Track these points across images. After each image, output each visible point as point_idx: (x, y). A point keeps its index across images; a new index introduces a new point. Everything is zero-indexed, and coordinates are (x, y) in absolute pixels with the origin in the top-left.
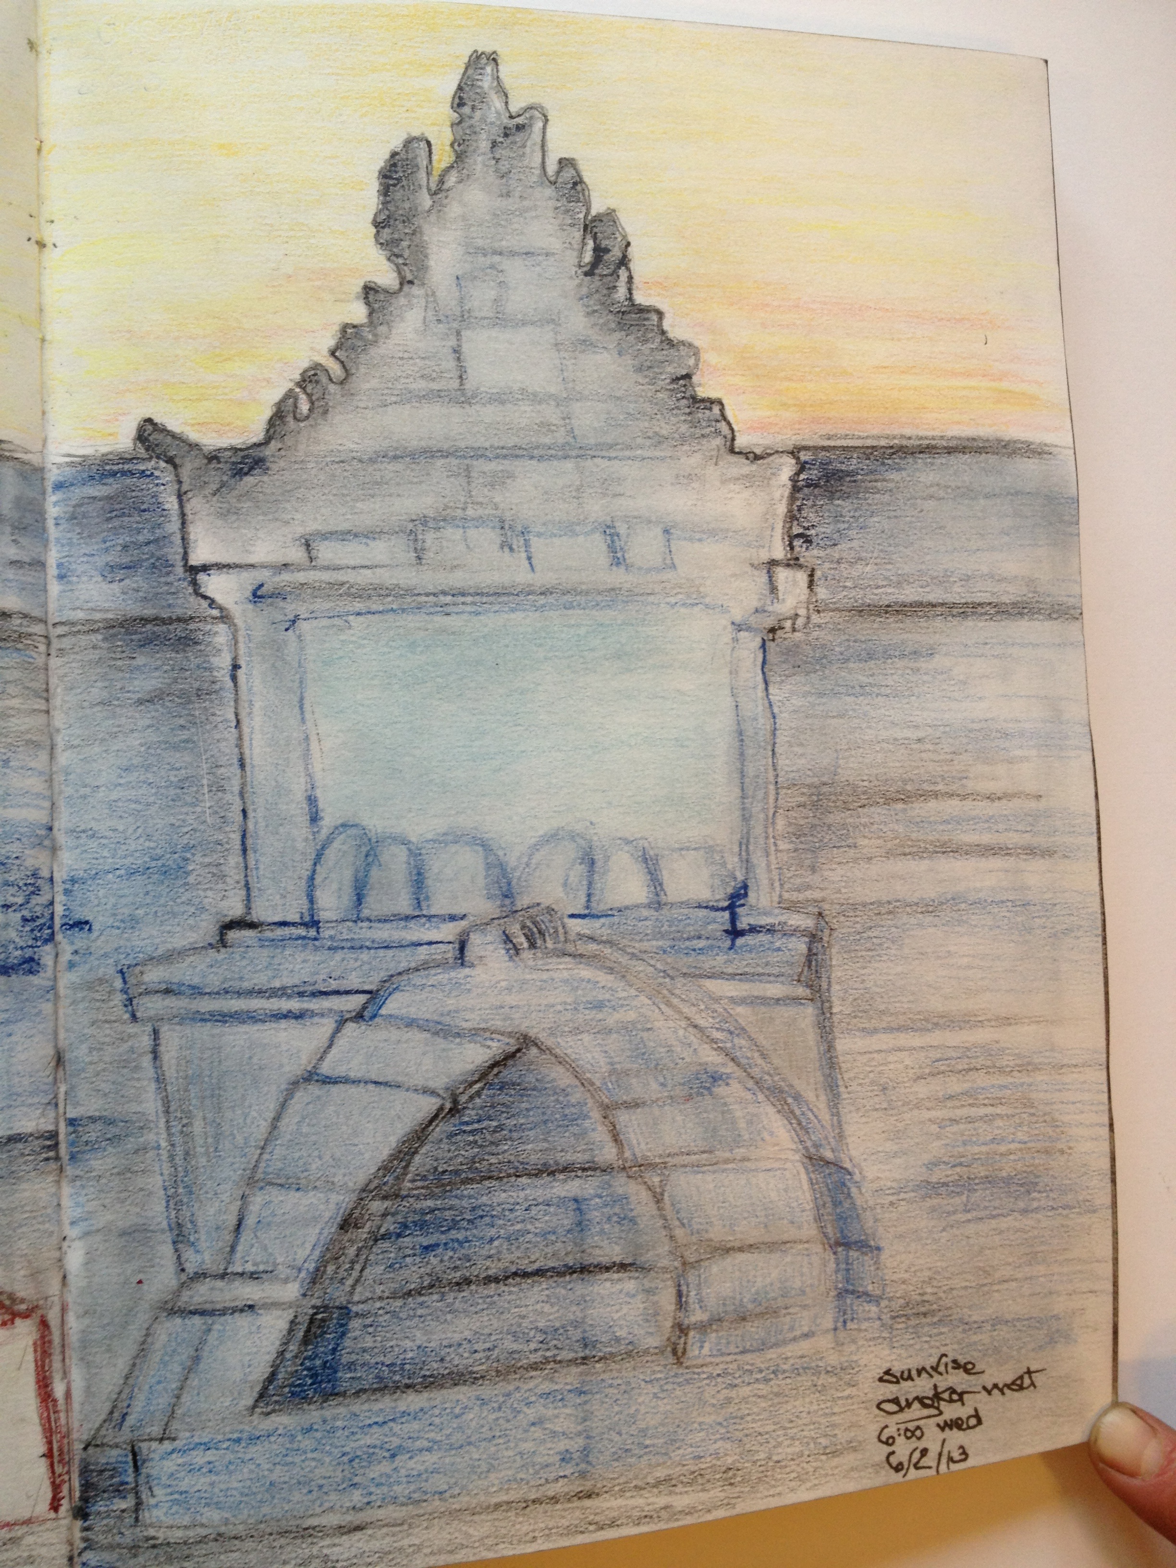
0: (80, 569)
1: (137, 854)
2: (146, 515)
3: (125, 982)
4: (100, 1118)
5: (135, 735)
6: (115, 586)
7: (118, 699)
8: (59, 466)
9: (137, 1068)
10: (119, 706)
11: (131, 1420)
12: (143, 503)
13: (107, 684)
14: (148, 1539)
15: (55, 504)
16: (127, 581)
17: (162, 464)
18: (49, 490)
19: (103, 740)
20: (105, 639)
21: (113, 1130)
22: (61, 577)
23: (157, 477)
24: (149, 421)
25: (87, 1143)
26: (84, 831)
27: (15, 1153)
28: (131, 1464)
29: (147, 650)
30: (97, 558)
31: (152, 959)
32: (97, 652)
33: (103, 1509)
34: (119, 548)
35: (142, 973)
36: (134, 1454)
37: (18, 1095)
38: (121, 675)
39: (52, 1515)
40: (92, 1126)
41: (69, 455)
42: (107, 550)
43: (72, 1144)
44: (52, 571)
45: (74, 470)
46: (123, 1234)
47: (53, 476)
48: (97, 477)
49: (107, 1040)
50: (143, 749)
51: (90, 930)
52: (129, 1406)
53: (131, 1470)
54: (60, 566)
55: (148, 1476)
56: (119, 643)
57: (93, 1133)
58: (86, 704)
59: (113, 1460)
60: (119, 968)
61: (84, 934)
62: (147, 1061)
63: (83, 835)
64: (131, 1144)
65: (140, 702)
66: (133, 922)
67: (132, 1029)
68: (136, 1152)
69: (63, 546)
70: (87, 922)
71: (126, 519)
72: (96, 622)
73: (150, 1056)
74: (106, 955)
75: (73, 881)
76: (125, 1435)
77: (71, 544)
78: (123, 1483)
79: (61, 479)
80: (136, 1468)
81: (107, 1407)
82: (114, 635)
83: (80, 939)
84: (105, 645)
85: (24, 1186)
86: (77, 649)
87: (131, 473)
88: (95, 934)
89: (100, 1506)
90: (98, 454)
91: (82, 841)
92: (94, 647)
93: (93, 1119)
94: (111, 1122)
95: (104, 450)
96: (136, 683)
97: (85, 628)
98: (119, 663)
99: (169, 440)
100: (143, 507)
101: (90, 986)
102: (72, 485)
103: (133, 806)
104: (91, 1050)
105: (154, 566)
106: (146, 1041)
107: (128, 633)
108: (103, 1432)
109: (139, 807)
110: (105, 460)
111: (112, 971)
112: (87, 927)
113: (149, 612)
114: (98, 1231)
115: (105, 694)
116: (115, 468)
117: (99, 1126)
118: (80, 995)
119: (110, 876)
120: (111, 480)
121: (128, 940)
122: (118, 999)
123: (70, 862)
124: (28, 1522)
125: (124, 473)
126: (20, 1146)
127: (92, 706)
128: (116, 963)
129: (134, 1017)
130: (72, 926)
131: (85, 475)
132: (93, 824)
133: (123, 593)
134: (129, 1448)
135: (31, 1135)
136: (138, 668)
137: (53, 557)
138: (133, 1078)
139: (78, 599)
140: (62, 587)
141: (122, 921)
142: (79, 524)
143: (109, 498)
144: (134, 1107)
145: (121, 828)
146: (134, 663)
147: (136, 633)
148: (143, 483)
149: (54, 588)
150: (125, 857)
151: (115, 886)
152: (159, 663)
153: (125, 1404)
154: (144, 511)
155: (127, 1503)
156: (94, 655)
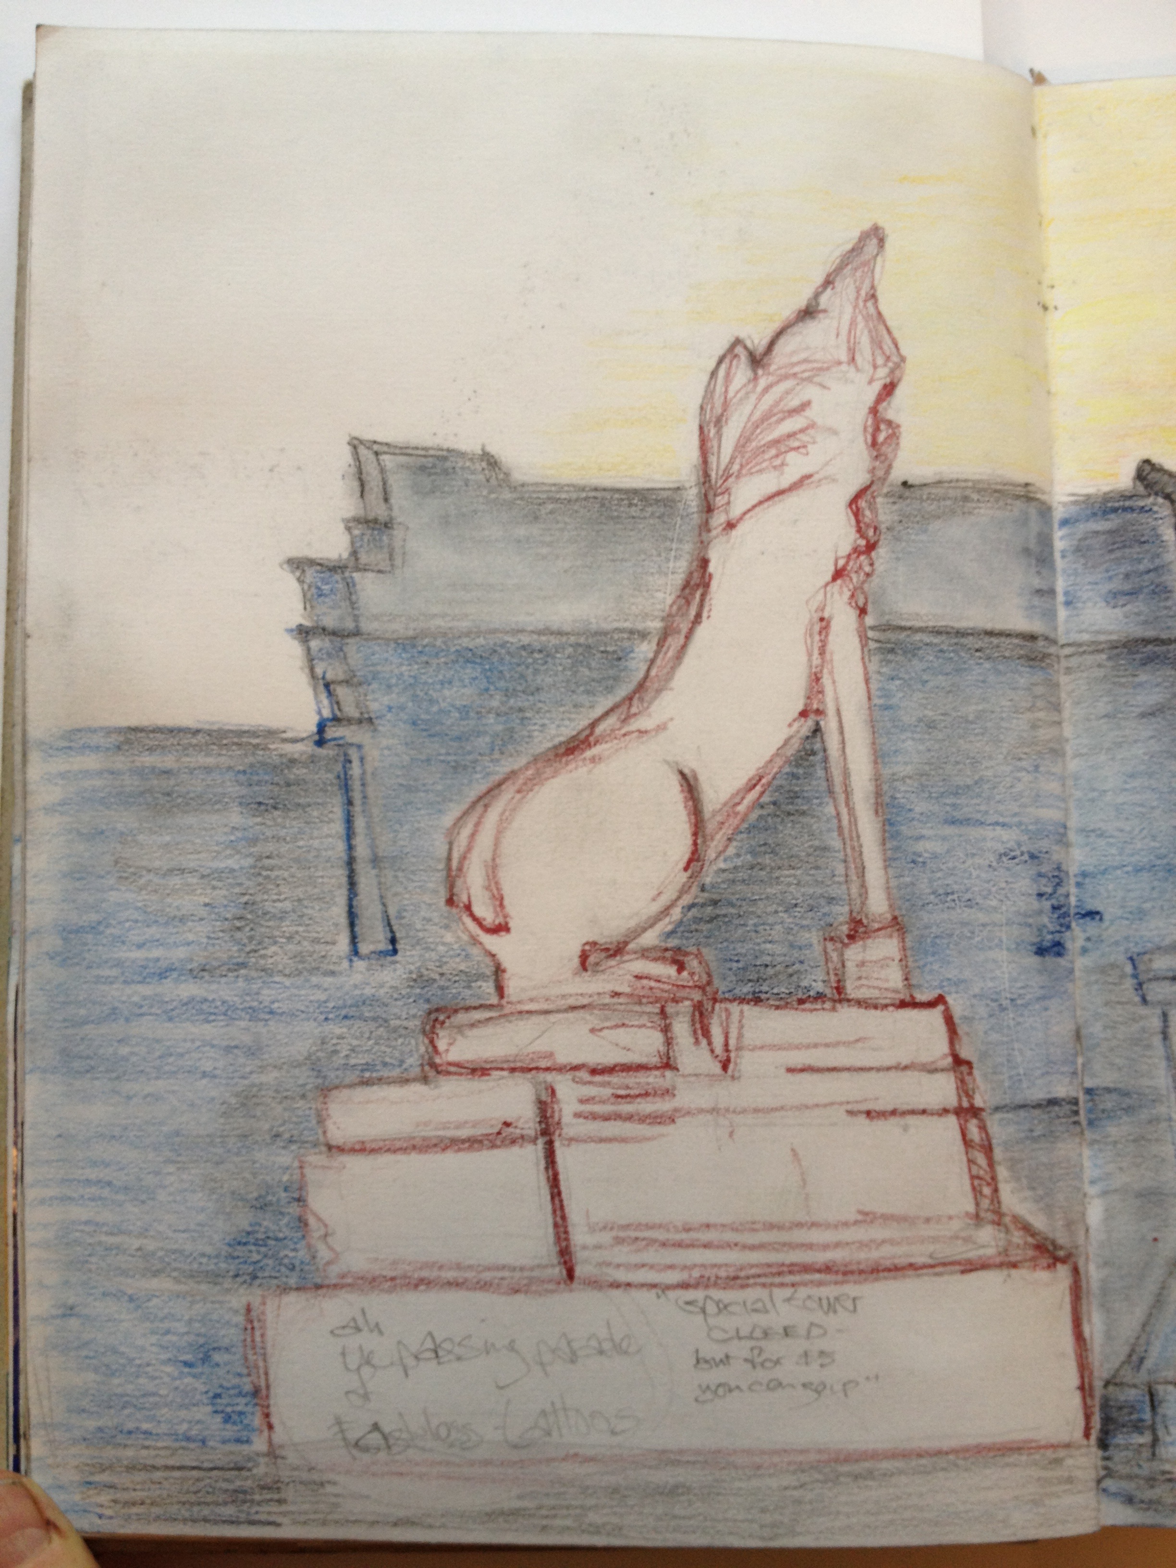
0: (1085, 596)
1: (1143, 853)
2: (1146, 547)
3: (1135, 967)
4: (1115, 1090)
5: (1139, 745)
6: (1117, 610)
7: (1122, 712)
8: (1065, 504)
9: (1149, 1047)
10: (1124, 718)
11: (1148, 1364)
12: (1143, 535)
13: (1111, 699)
14: (1164, 1473)
15: (1062, 538)
16: (1129, 607)
17: (1160, 500)
18: (1056, 526)
19: (1109, 749)
20: (1109, 658)
21: (1128, 1101)
22: (1068, 603)
23: (1156, 512)
24: (1147, 462)
25: (1103, 1111)
26: (1093, 831)
27: (1053, 1115)
28: (1148, 1403)
29: (1148, 667)
30: (1100, 586)
31: (1159, 948)
32: (1102, 670)
33: (1122, 1442)
34: (1121, 576)
35: (1150, 960)
36: (1152, 1395)
37: (1055, 1063)
38: (1124, 691)
39: (1085, 1442)
40: (1107, 1096)
41: (1073, 495)
42: (1110, 578)
43: (1090, 1111)
44: (1060, 598)
45: (1078, 508)
46: (1140, 1195)
47: (1059, 513)
48: (1100, 513)
49: (1120, 1019)
50: (1146, 758)
51: (1101, 919)
52: (1146, 1351)
53: (1148, 1409)
54: (1066, 593)
55: (1164, 1416)
56: (1123, 662)
57: (1108, 1102)
58: (1093, 717)
59: (1131, 1398)
60: (1129, 955)
61: (1094, 924)
62: (1157, 1040)
63: (1093, 834)
64: (1144, 1115)
65: (1143, 715)
66: (1141, 914)
67: (1143, 1011)
68: (1150, 1122)
69: (1069, 576)
70: (1098, 913)
71: (1127, 551)
72: (1100, 643)
73: (1160, 1036)
74: (1117, 943)
75: (1084, 875)
76: (1143, 1376)
77: (1076, 573)
78: (1142, 1420)
79: (1067, 516)
80: (1153, 1407)
81: (1126, 1349)
82: (1118, 655)
83: (1092, 927)
84: (1110, 664)
85: (1060, 1145)
86: (1082, 668)
87: (1131, 509)
88: (1106, 923)
89: (1120, 1439)
90: (1101, 493)
91: (1091, 840)
92: (1099, 666)
93: (1108, 1090)
94: (1126, 1094)
95: (1106, 489)
96: (1139, 698)
97: (1090, 649)
98: (1123, 680)
99: (1166, 478)
100: (1143, 539)
101: (1103, 970)
102: (1077, 521)
103: (1138, 809)
104: (1105, 1027)
105: (1154, 592)
106: (1156, 1023)
107: (1130, 652)
108: (1122, 1373)
109: (1144, 810)
110: (1107, 498)
111: (1122, 958)
112: (1098, 917)
113: (1150, 633)
114: (1116, 1191)
115: (1110, 708)
116: (1117, 505)
117: (1114, 1096)
118: (1093, 978)
119: (1119, 872)
120: (1112, 516)
121: (1136, 930)
122: (1129, 983)
123: (1081, 858)
124: (1067, 1446)
125: (1125, 509)
126: (1057, 1108)
127: (1099, 718)
128: (1127, 950)
129: (1144, 1001)
130: (1084, 916)
131: (1089, 512)
132: (1101, 825)
133: (1127, 617)
134: (1146, 1389)
135: (1063, 1100)
136: (1140, 685)
137: (1061, 585)
138: (1144, 1056)
139: (1083, 623)
140: (1068, 613)
141: (1131, 913)
142: (1083, 556)
143: (1110, 532)
144: (1145, 1082)
145: (1128, 828)
146: (1137, 680)
147: (1138, 652)
148: (1143, 518)
149: (1062, 613)
150: (1132, 855)
151: (1123, 881)
152: (1159, 680)
153: (1143, 1349)
154: (1144, 542)
155: (1145, 1439)
156: (1100, 673)
